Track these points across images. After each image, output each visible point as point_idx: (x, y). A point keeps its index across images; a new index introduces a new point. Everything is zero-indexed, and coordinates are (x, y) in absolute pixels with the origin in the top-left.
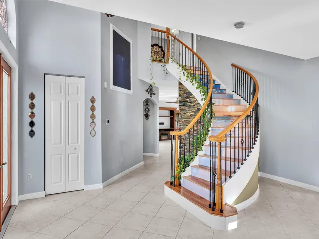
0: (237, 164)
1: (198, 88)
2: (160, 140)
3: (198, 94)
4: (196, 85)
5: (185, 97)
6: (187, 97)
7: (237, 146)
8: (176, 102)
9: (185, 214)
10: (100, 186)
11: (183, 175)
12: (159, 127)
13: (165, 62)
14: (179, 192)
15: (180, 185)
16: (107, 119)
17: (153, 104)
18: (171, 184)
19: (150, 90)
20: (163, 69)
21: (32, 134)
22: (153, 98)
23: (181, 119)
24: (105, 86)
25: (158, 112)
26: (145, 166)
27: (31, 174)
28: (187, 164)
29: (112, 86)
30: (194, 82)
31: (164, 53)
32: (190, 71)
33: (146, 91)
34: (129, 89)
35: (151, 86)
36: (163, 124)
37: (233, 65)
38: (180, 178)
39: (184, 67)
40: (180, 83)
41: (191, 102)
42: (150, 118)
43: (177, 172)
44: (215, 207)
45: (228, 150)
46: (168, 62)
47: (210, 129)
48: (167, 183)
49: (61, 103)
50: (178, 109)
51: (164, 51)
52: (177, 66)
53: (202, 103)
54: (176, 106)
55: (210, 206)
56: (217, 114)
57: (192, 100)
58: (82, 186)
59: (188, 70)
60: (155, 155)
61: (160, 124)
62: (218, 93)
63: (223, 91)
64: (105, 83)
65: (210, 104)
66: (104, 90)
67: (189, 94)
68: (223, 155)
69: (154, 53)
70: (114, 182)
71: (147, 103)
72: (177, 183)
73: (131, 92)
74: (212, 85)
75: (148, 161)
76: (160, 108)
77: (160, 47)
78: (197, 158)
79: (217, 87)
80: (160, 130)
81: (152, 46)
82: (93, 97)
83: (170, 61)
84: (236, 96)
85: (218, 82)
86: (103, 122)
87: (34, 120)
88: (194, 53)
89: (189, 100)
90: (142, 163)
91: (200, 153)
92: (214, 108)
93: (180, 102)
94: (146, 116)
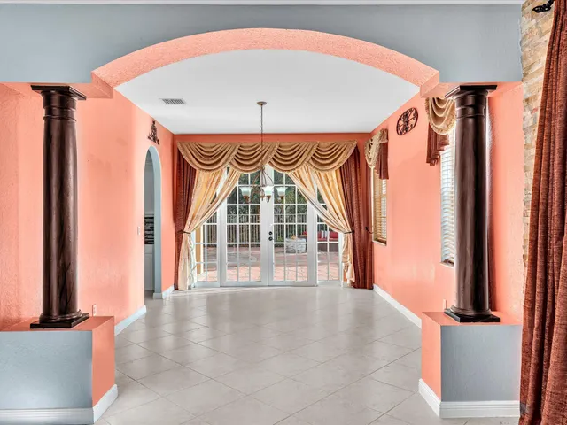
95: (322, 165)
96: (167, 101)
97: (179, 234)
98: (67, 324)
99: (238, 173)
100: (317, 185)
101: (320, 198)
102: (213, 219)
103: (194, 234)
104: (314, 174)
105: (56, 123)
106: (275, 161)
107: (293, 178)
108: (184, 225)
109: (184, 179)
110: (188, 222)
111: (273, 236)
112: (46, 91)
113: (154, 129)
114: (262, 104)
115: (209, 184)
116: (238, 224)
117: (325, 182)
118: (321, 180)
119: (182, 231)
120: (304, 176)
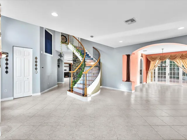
0: (92, 82)
1: (80, 55)
2: (65, 77)
3: (80, 58)
4: (79, 54)
5: (75, 59)
6: (76, 59)
7: (92, 76)
8: (72, 61)
9: (75, 99)
10: (39, 94)
11: (74, 87)
12: (64, 71)
13: (67, 44)
14: (73, 92)
15: (73, 90)
16: (42, 67)
17: (62, 61)
18: (70, 91)
19: (61, 55)
20: (66, 47)
21: (7, 72)
22: (62, 58)
23: (74, 67)
24: (42, 53)
25: (64, 65)
26: (58, 86)
27: (6, 90)
28: (75, 83)
29: (44, 53)
30: (79, 53)
31: (67, 40)
32: (77, 48)
33: (59, 55)
34: (52, 54)
35: (61, 53)
36: (66, 70)
37: (93, 47)
38: (73, 88)
39: (75, 47)
40: (73, 53)
41: (78, 61)
42: (60, 67)
43: (72, 86)
44: (84, 95)
45: (89, 77)
46: (68, 44)
47: (84, 70)
48: (68, 91)
49: (21, 59)
50: (72, 64)
51: (66, 39)
52: (72, 46)
53: (82, 61)
54: (72, 62)
55: (83, 95)
56: (87, 65)
57: (78, 60)
58: (32, 94)
59: (76, 48)
60: (62, 83)
61: (65, 70)
62: (88, 57)
63: (90, 57)
64: (42, 52)
65: (84, 61)
66: (41, 55)
67: (77, 57)
68: (87, 79)
69: (62, 39)
70: (45, 93)
71: (59, 60)
72: (72, 90)
73: (52, 56)
74: (85, 54)
75: (60, 85)
76: (65, 63)
77: (64, 36)
78: (79, 81)
79: (88, 55)
80: (65, 73)
81: (62, 36)
82: (36, 57)
83: (69, 43)
84: (94, 59)
85: (88, 53)
86: (41, 67)
87: (8, 66)
88: (79, 42)
89: (77, 60)
90: (57, 86)
91: (80, 79)
92: (86, 63)
93: (73, 60)
94: (59, 66)
95: (183, 58)
96: (144, 51)
97: (147, 73)
98: (129, 81)
99: (160, 61)
100: (182, 64)
101: (183, 66)
102: (155, 70)
103: (150, 73)
104: (181, 61)
105: (128, 59)
106: (170, 58)
107: (175, 62)
108: (148, 71)
109: (148, 63)
110: (149, 71)
111: (169, 74)
112: (127, 55)
113: (142, 55)
114: (163, 49)
115: (153, 64)
116: (160, 71)
117: (184, 63)
118: (183, 62)
119: (148, 73)
120: (178, 61)
